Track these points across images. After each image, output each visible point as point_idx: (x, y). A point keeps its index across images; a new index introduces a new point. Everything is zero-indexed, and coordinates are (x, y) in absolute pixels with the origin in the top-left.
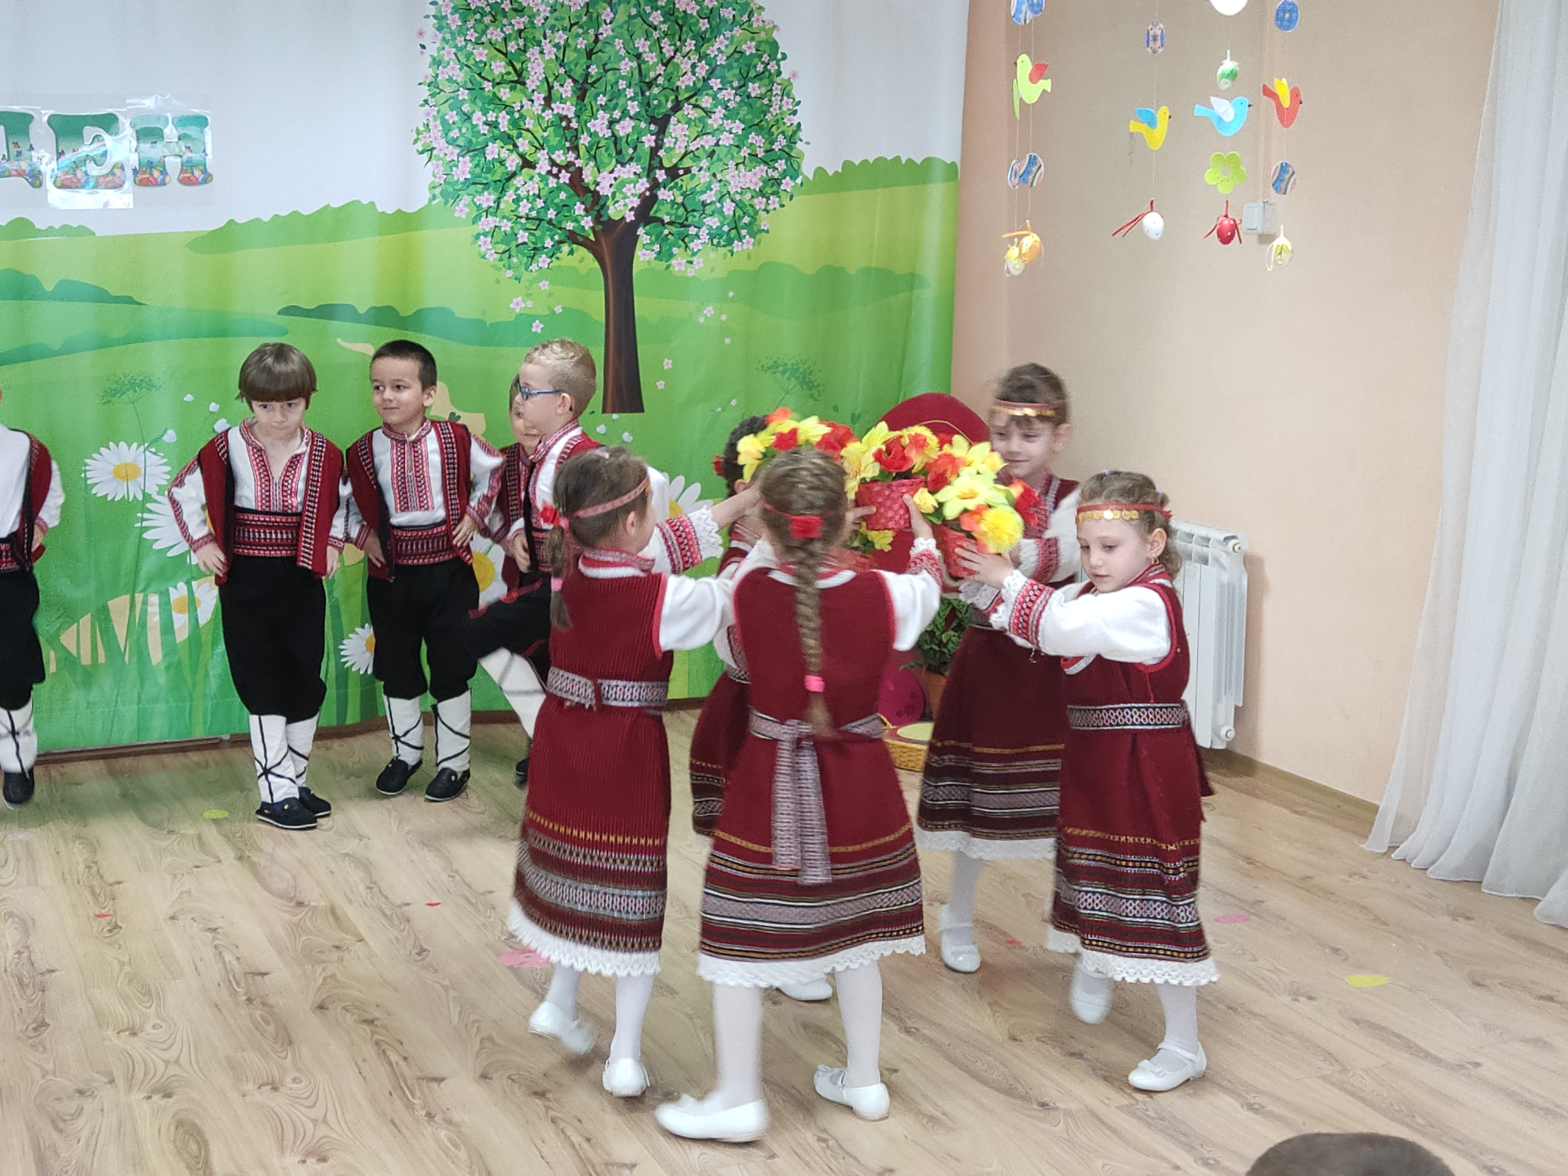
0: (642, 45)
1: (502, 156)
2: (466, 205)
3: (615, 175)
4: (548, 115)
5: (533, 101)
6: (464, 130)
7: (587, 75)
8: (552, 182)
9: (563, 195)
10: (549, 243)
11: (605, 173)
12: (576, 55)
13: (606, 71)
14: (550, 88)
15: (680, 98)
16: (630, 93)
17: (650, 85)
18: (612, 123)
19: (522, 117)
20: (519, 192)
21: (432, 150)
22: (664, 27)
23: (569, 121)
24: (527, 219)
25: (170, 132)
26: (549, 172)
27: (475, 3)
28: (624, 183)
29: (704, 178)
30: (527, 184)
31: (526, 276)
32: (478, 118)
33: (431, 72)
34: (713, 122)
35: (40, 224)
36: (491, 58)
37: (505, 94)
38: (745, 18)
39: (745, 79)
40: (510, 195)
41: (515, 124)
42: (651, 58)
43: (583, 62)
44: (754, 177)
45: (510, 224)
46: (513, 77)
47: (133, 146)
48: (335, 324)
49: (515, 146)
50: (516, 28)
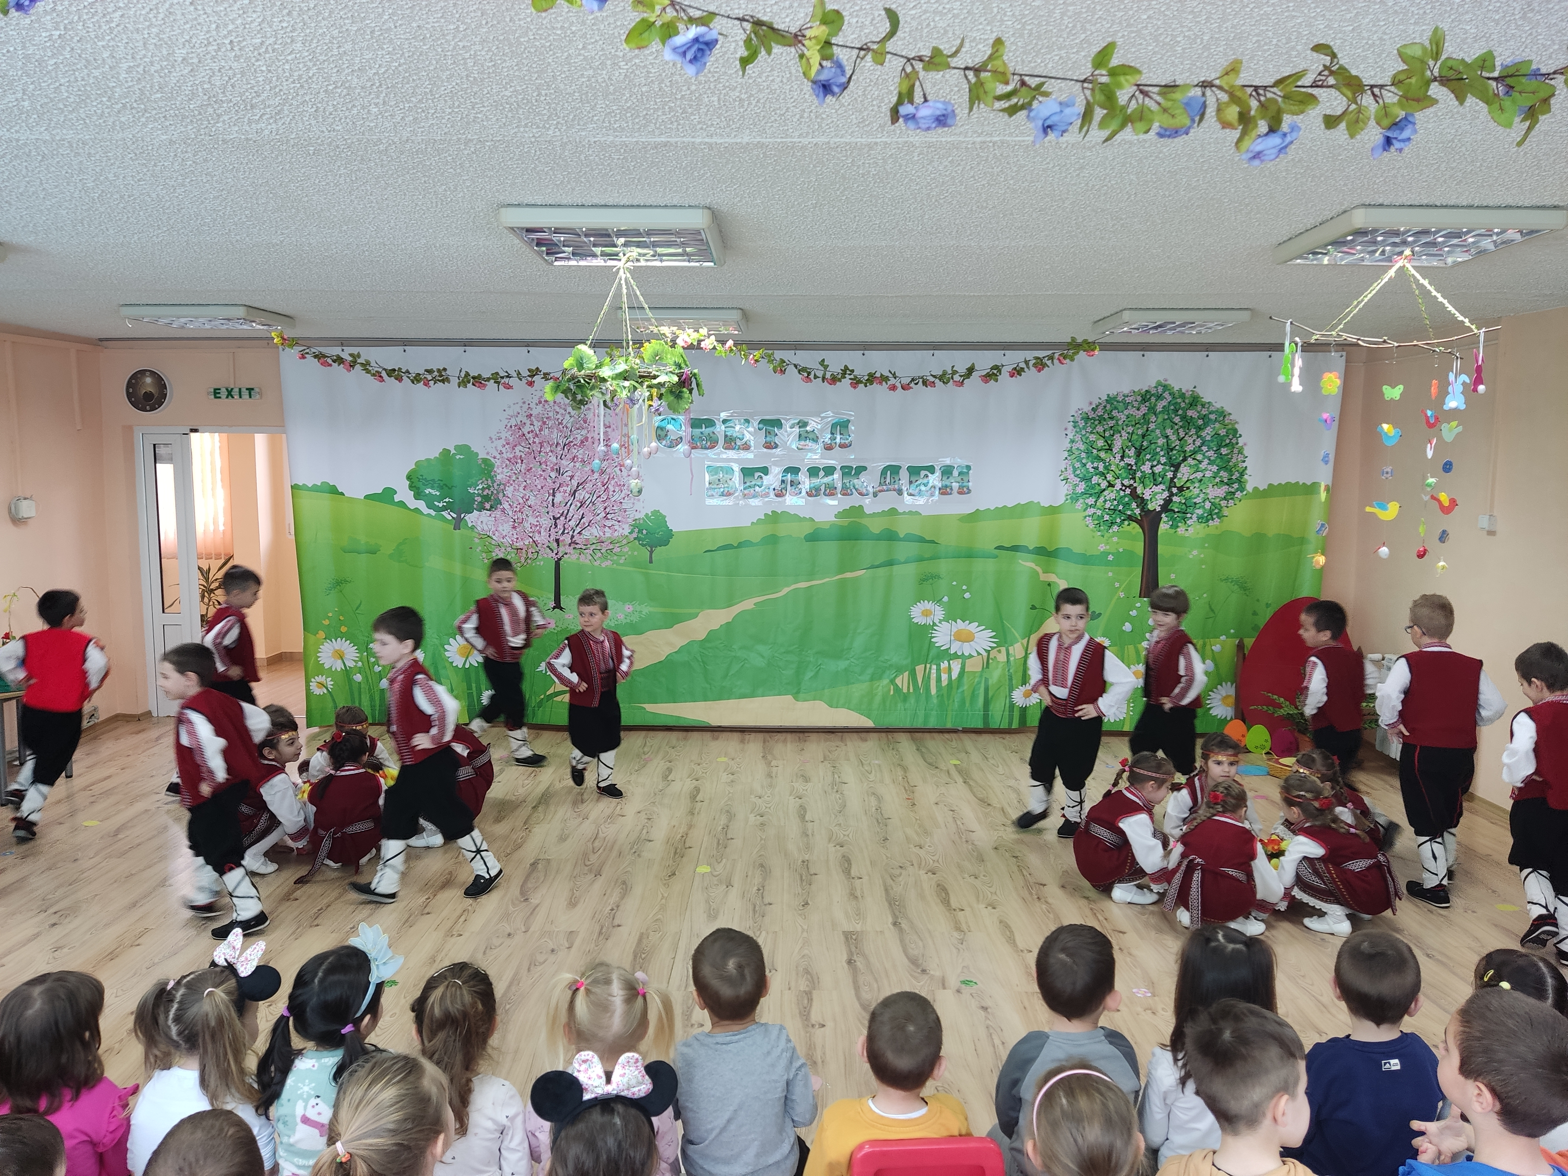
0: (1169, 432)
1: (1100, 482)
2: (1081, 504)
3: (1152, 490)
4: (1122, 464)
5: (1115, 458)
6: (1082, 471)
7: (1142, 445)
8: (1122, 493)
10: (1118, 520)
11: (1147, 489)
12: (1137, 437)
13: (1151, 444)
14: (1124, 452)
15: (1186, 456)
16: (1162, 453)
17: (1172, 450)
18: (1152, 467)
19: (1110, 465)
20: (1106, 498)
21: (1068, 479)
22: (1181, 424)
23: (1131, 466)
24: (1109, 509)
25: (955, 473)
26: (1121, 489)
27: (1091, 415)
28: (1156, 494)
29: (1196, 491)
30: (1110, 494)
31: (1107, 535)
32: (1089, 465)
33: (1069, 445)
34: (1202, 466)
35: (901, 511)
36: (1098, 439)
37: (1102, 454)
38: (1221, 418)
39: (1220, 447)
40: (1102, 499)
41: (1106, 468)
42: (1173, 438)
43: (1140, 439)
44: (1221, 491)
45: (1101, 512)
46: (1107, 447)
47: (940, 478)
48: (1019, 554)
49: (1106, 477)
50: (1110, 426)
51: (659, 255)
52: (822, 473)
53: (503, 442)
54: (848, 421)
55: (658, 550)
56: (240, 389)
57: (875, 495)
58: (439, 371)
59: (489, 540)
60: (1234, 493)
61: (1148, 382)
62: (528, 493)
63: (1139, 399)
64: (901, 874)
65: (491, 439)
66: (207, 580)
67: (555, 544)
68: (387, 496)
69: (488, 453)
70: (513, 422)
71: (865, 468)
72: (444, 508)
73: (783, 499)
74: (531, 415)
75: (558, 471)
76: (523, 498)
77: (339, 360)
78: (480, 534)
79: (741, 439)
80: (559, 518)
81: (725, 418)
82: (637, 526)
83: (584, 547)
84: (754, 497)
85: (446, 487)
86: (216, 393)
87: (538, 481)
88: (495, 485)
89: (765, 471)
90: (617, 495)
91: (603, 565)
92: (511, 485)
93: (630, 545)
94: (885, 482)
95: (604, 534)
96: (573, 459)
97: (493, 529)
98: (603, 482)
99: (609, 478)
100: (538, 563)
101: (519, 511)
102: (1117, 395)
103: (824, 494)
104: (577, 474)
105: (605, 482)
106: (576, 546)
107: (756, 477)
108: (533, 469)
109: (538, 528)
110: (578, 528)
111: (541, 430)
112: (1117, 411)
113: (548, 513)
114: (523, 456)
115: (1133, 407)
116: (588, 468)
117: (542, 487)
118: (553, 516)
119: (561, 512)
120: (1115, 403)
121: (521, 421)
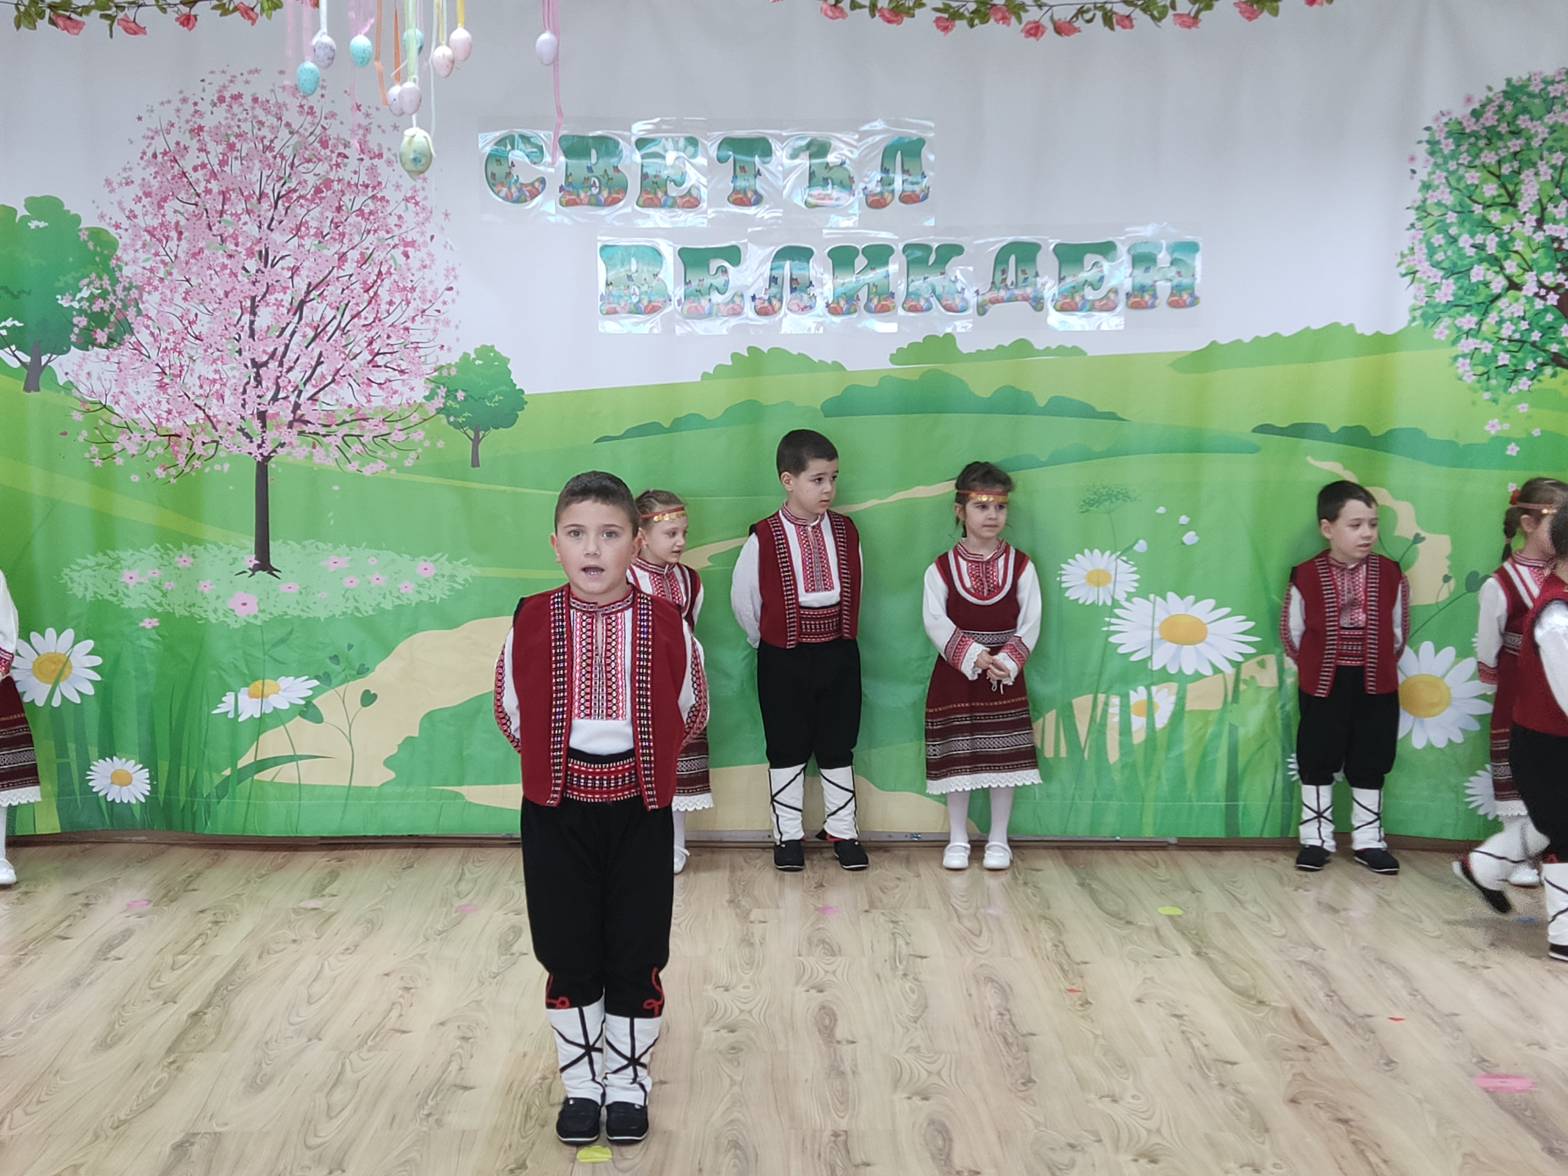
1: (1488, 278)
2: (1446, 328)
4: (1539, 237)
5: (1523, 223)
6: (1449, 253)
8: (1539, 304)
10: (1530, 365)
14: (1543, 209)
19: (1512, 239)
20: (1502, 314)
21: (1415, 273)
23: (1561, 242)
24: (1510, 340)
25: (1163, 258)
26: (1536, 295)
27: (1471, 126)
30: (1512, 306)
31: (1504, 398)
32: (1465, 241)
33: (1419, 196)
35: (1039, 344)
36: (1485, 181)
37: (1495, 216)
40: (1492, 318)
41: (1503, 246)
45: (1491, 346)
46: (1505, 199)
47: (1130, 270)
48: (1306, 443)
49: (1502, 268)
50: (1512, 150)
52: (861, 261)
53: (136, 190)
54: (921, 142)
55: (492, 437)
57: (982, 309)
59: (106, 414)
62: (193, 307)
65: (108, 183)
67: (257, 424)
69: (102, 217)
70: (159, 145)
71: (958, 250)
72: (4, 343)
73: (774, 319)
74: (201, 128)
75: (264, 257)
76: (181, 318)
78: (84, 402)
79: (678, 184)
80: (265, 364)
81: (642, 134)
82: (442, 382)
83: (323, 431)
84: (708, 315)
87: (216, 279)
88: (119, 289)
89: (733, 255)
90: (399, 312)
91: (367, 472)
92: (156, 288)
93: (427, 425)
94: (1004, 280)
95: (369, 401)
96: (297, 230)
97: (115, 390)
98: (365, 282)
99: (380, 272)
100: (217, 467)
101: (174, 349)
102: (1529, 79)
103: (867, 309)
104: (305, 264)
105: (370, 282)
106: (305, 428)
107: (713, 272)
108: (206, 252)
109: (217, 386)
110: (308, 386)
111: (223, 163)
112: (1527, 117)
113: (240, 352)
114: (183, 222)
115: (1564, 106)
116: (331, 250)
117: (226, 294)
118: (253, 360)
119: (270, 350)
120: (1524, 99)
121: (178, 143)
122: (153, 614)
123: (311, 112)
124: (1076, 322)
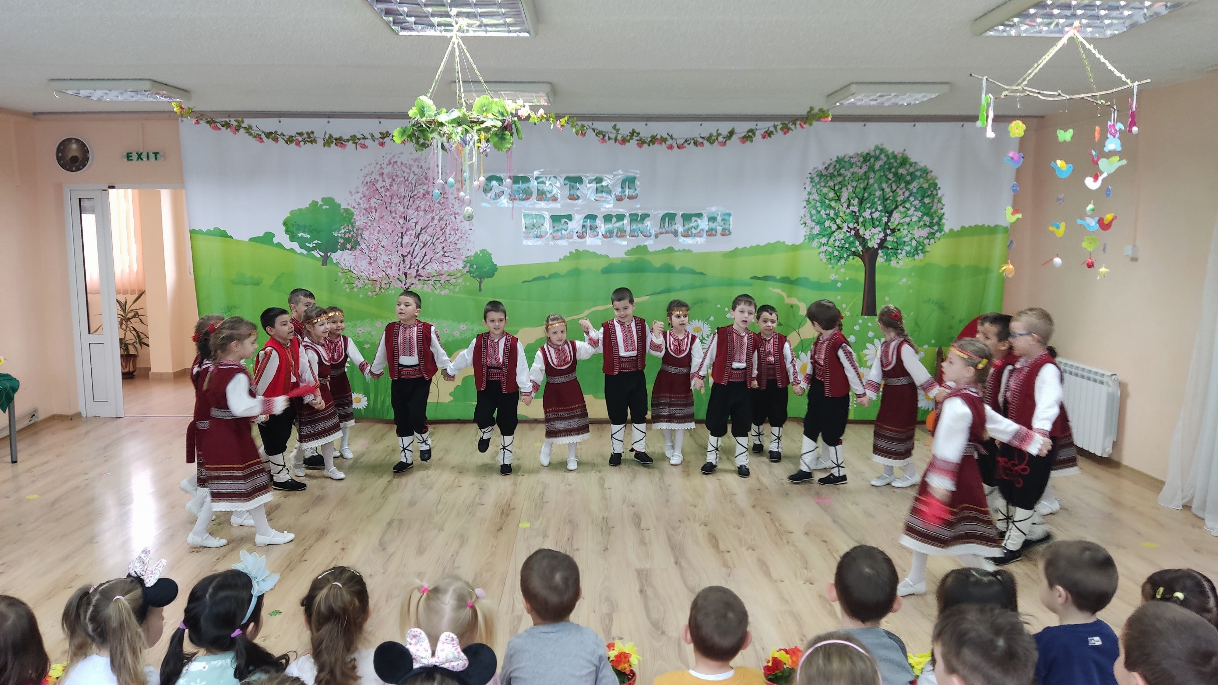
0: (884, 186)
1: (831, 225)
2: (816, 242)
3: (872, 231)
4: (848, 211)
5: (843, 206)
6: (817, 217)
7: (863, 197)
8: (848, 234)
9: (852, 239)
10: (845, 256)
11: (868, 231)
12: (859, 190)
13: (871, 195)
14: (850, 201)
15: (899, 203)
16: (879, 203)
17: (887, 200)
18: (871, 213)
19: (839, 212)
20: (836, 238)
21: (806, 223)
22: (893, 179)
23: (855, 212)
24: (838, 247)
25: (719, 218)
26: (847, 231)
27: (824, 173)
28: (875, 234)
29: (905, 232)
30: (839, 235)
31: (836, 267)
32: (823, 212)
33: (807, 197)
34: (910, 213)
35: (676, 249)
36: (829, 192)
37: (833, 204)
38: (925, 175)
39: (923, 197)
40: (832, 239)
41: (836, 214)
42: (888, 190)
43: (862, 192)
44: (925, 232)
45: (832, 249)
46: (837, 198)
47: (707, 223)
48: (768, 283)
49: (835, 222)
50: (839, 181)
51: (485, 26)
52: (614, 220)
53: (360, 195)
54: (635, 178)
55: (486, 282)
56: (148, 154)
57: (656, 236)
58: (307, 133)
59: (350, 273)
60: (934, 234)
61: (868, 146)
62: (381, 236)
63: (861, 159)
64: (679, 527)
65: (351, 192)
66: (124, 310)
67: (404, 277)
68: (268, 238)
69: (348, 204)
70: (368, 179)
71: (648, 215)
72: (314, 249)
73: (584, 240)
74: (383, 174)
75: (405, 218)
76: (377, 240)
77: (227, 125)
78: (343, 269)
79: (550, 193)
80: (406, 256)
81: (537, 175)
82: (468, 262)
83: (427, 279)
84: (561, 238)
85: (315, 232)
86: (129, 156)
87: (389, 227)
88: (355, 230)
89: (570, 217)
90: (453, 238)
91: (442, 293)
92: (368, 229)
93: (463, 277)
94: (664, 226)
95: (443, 269)
96: (417, 210)
97: (354, 265)
98: (441, 227)
99: (446, 224)
100: (390, 292)
101: (374, 251)
102: (845, 156)
103: (617, 236)
104: (420, 221)
105: (443, 227)
106: (421, 278)
107: (562, 223)
108: (385, 217)
109: (390, 264)
110: (422, 263)
111: (391, 186)
112: (844, 169)
113: (397, 252)
114: (377, 206)
115: (857, 166)
116: (429, 216)
117: (393, 232)
118: (402, 255)
119: (408, 251)
120: (843, 163)
121: (375, 179)
122: (367, 343)
123: (421, 167)
124: (689, 241)
